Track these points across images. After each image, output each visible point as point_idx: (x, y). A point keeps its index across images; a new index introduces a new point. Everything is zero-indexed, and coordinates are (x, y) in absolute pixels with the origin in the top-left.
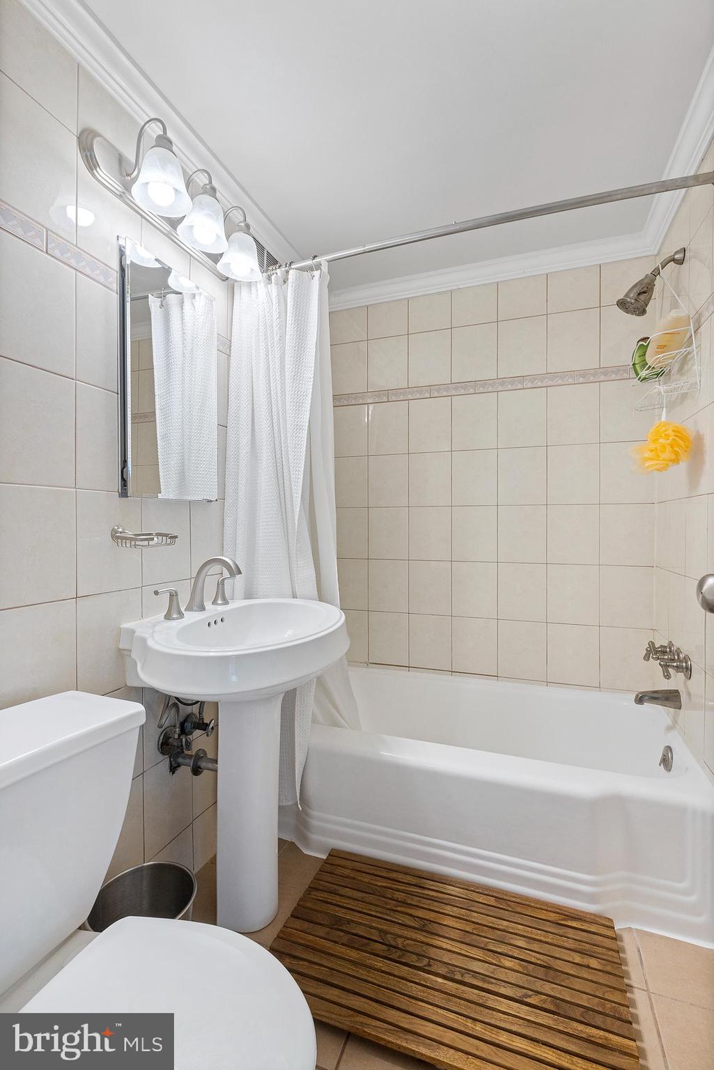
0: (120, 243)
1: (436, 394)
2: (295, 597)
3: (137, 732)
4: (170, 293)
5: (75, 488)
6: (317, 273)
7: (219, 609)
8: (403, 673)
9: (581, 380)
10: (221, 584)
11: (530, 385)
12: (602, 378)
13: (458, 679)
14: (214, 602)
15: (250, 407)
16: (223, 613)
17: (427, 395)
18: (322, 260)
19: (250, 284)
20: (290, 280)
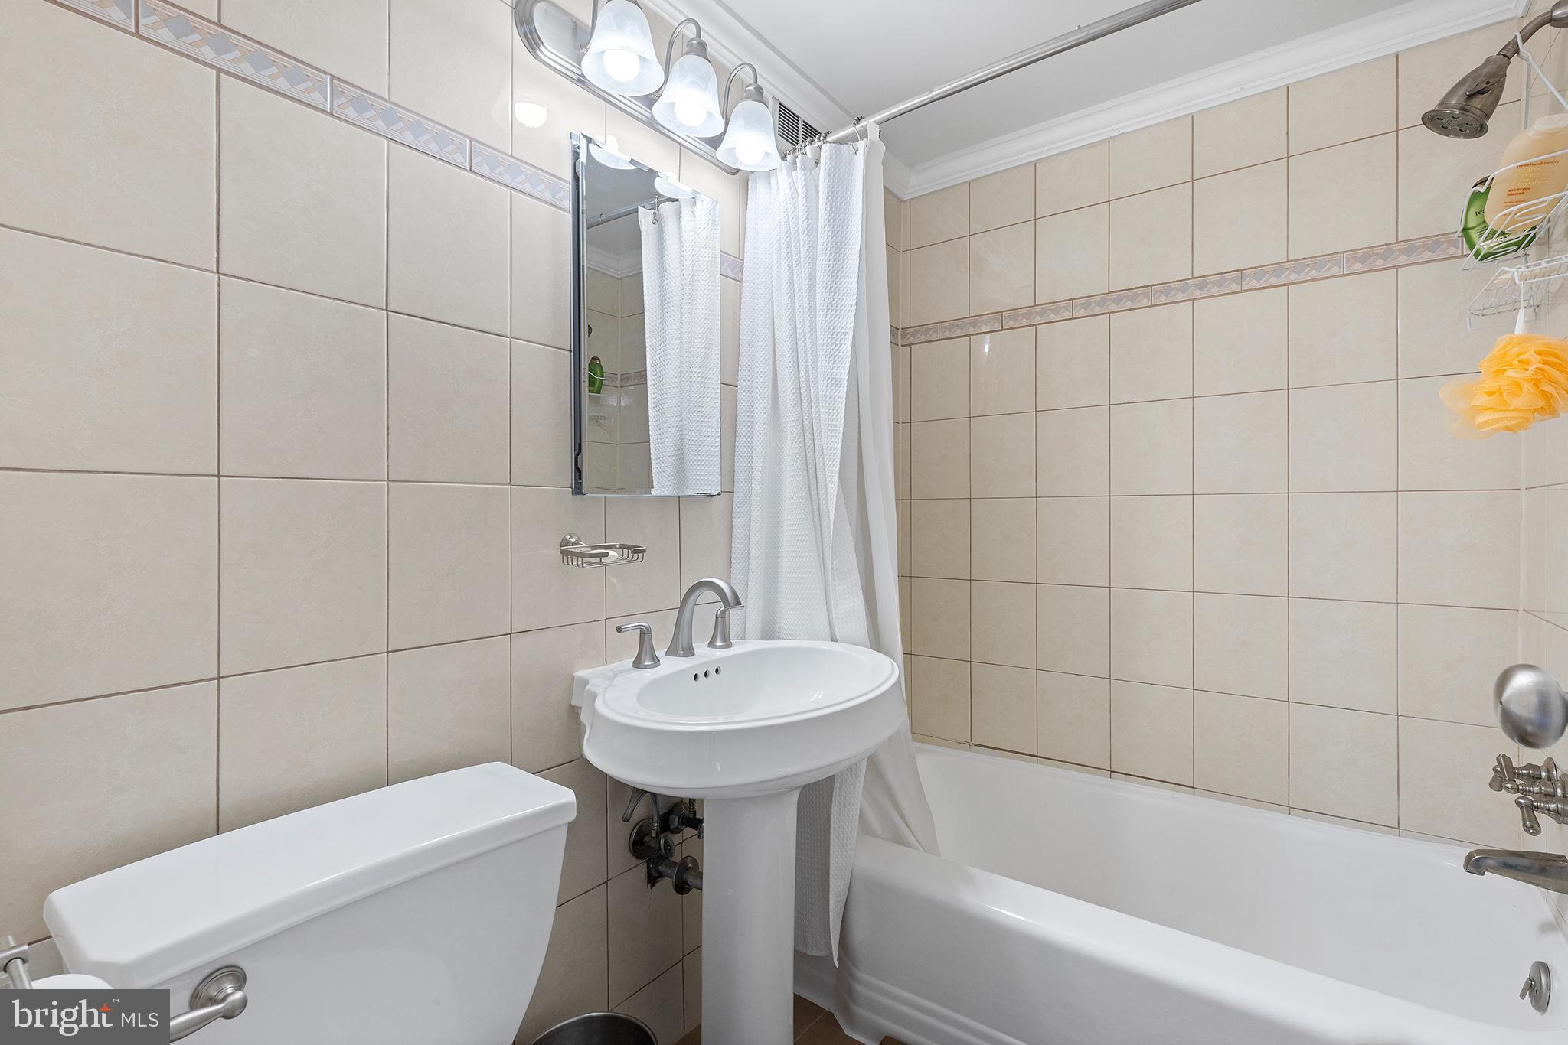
0: (575, 143)
1: (1083, 312)
2: (833, 639)
3: (564, 831)
4: (663, 201)
5: (510, 484)
6: (861, 144)
7: (718, 653)
8: (1027, 766)
9: (1358, 267)
10: (721, 620)
11: (1254, 284)
12: (1403, 259)
13: (1118, 782)
14: (712, 644)
15: (771, 355)
16: (720, 659)
17: (1067, 315)
18: (870, 123)
19: (768, 175)
20: (823, 160)
